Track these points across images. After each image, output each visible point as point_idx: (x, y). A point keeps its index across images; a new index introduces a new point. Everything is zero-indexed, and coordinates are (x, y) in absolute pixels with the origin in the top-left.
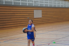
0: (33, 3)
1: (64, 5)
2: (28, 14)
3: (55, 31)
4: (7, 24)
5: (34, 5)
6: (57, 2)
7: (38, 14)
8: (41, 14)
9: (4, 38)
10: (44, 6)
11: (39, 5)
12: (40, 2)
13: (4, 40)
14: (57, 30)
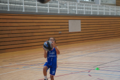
0: (68, 9)
1: (115, 12)
2: (59, 27)
3: (101, 51)
4: (28, 41)
5: (68, 13)
6: (104, 8)
7: (75, 27)
8: (80, 26)
9: (23, 62)
10: (84, 14)
11: (77, 13)
12: (78, 8)
13: (23, 65)
14: (104, 51)
